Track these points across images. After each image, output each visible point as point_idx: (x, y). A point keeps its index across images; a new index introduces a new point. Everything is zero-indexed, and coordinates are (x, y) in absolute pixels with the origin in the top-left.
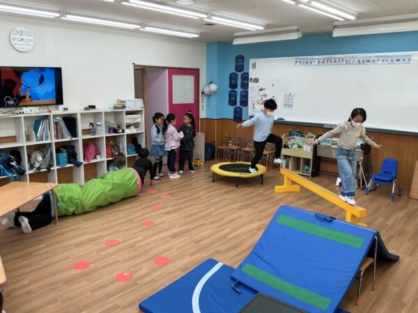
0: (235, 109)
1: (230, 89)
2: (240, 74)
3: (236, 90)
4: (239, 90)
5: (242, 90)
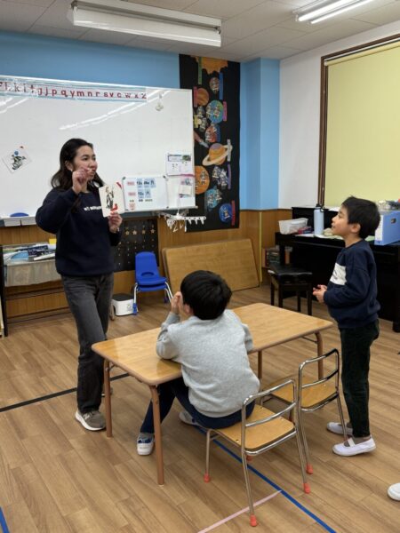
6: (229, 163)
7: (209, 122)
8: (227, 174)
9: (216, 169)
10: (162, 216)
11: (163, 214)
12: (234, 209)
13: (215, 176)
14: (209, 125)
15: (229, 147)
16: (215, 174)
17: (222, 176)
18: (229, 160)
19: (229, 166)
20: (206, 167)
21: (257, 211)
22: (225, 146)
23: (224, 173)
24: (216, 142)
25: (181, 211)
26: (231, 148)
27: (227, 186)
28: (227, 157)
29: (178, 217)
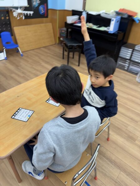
10: (11, 10)
11: (12, 9)
12: (46, 8)
21: (56, 10)
25: (21, 8)
29: (19, 11)
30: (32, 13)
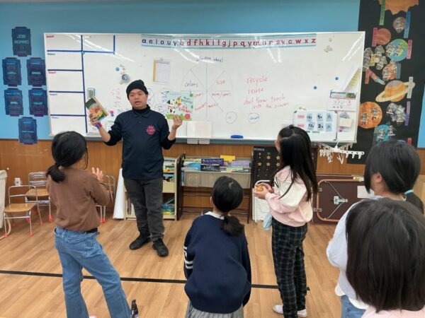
0: (20, 121)
1: (7, 87)
2: (23, 61)
3: (19, 87)
4: (25, 87)
5: (31, 87)
6: (409, 100)
7: (388, 60)
8: (405, 111)
9: (392, 105)
11: (323, 145)
13: (389, 112)
14: (389, 63)
15: (411, 84)
16: (390, 110)
17: (398, 112)
18: (409, 96)
19: (409, 103)
20: (380, 104)
22: (406, 84)
23: (401, 110)
24: (395, 79)
25: (340, 145)
26: (413, 85)
27: (404, 122)
28: (406, 95)
29: (336, 149)
30: (360, 154)
